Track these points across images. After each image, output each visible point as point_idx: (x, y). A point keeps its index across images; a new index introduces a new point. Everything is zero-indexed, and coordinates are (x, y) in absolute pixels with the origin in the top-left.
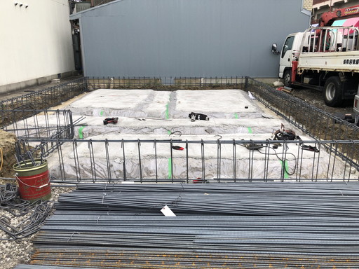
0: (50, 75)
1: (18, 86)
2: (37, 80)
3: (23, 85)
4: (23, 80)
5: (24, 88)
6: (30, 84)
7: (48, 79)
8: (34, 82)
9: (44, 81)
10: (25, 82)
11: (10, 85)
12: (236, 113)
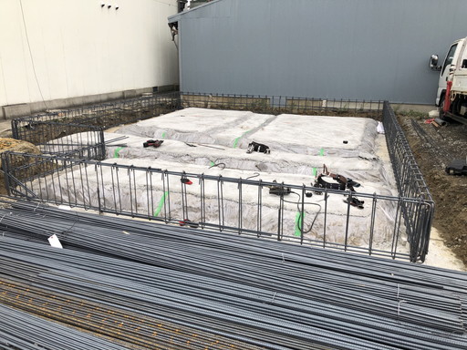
0: (142, 87)
1: (98, 99)
2: (123, 92)
3: (104, 98)
4: (105, 92)
5: (105, 101)
6: (114, 96)
7: (138, 93)
8: (118, 95)
9: (132, 94)
10: (107, 94)
11: (87, 97)
12: (323, 148)
